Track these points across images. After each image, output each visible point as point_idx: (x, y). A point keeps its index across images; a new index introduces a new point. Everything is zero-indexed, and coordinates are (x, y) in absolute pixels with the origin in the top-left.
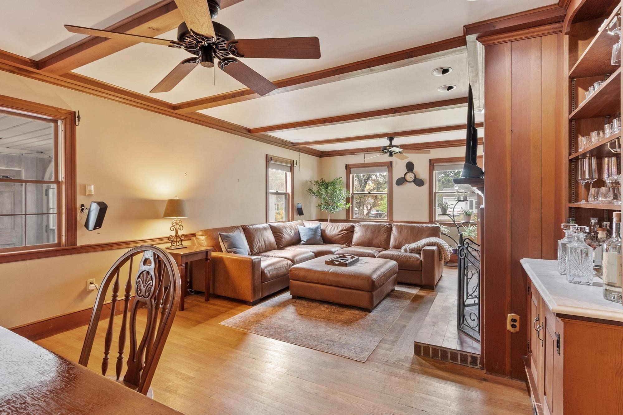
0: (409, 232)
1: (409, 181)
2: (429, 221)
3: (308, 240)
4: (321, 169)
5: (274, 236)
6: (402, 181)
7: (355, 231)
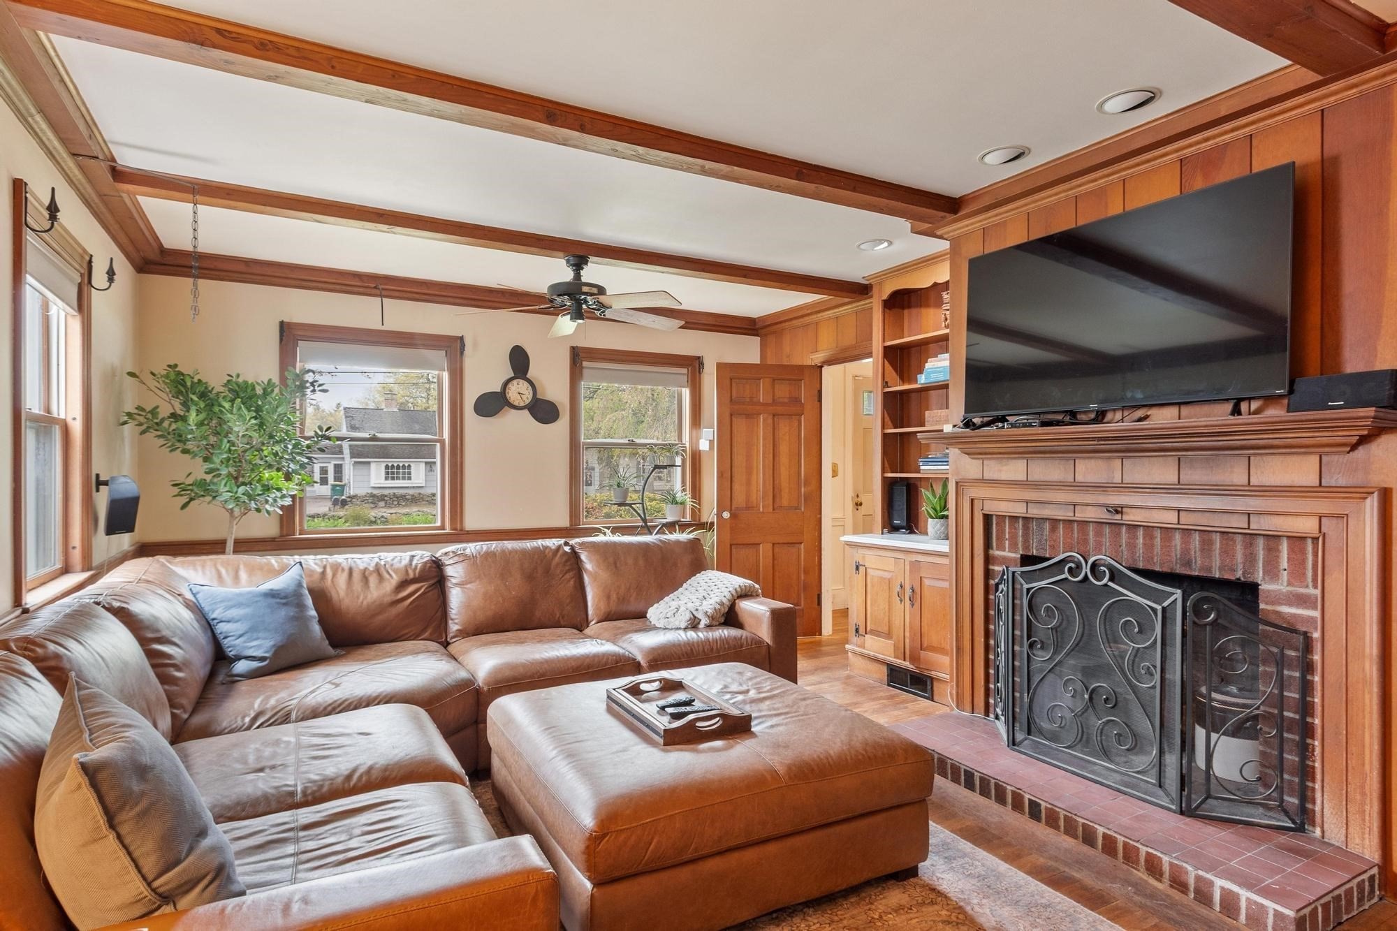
0: (641, 562)
2: (571, 525)
3: (279, 650)
5: (153, 669)
7: (454, 581)
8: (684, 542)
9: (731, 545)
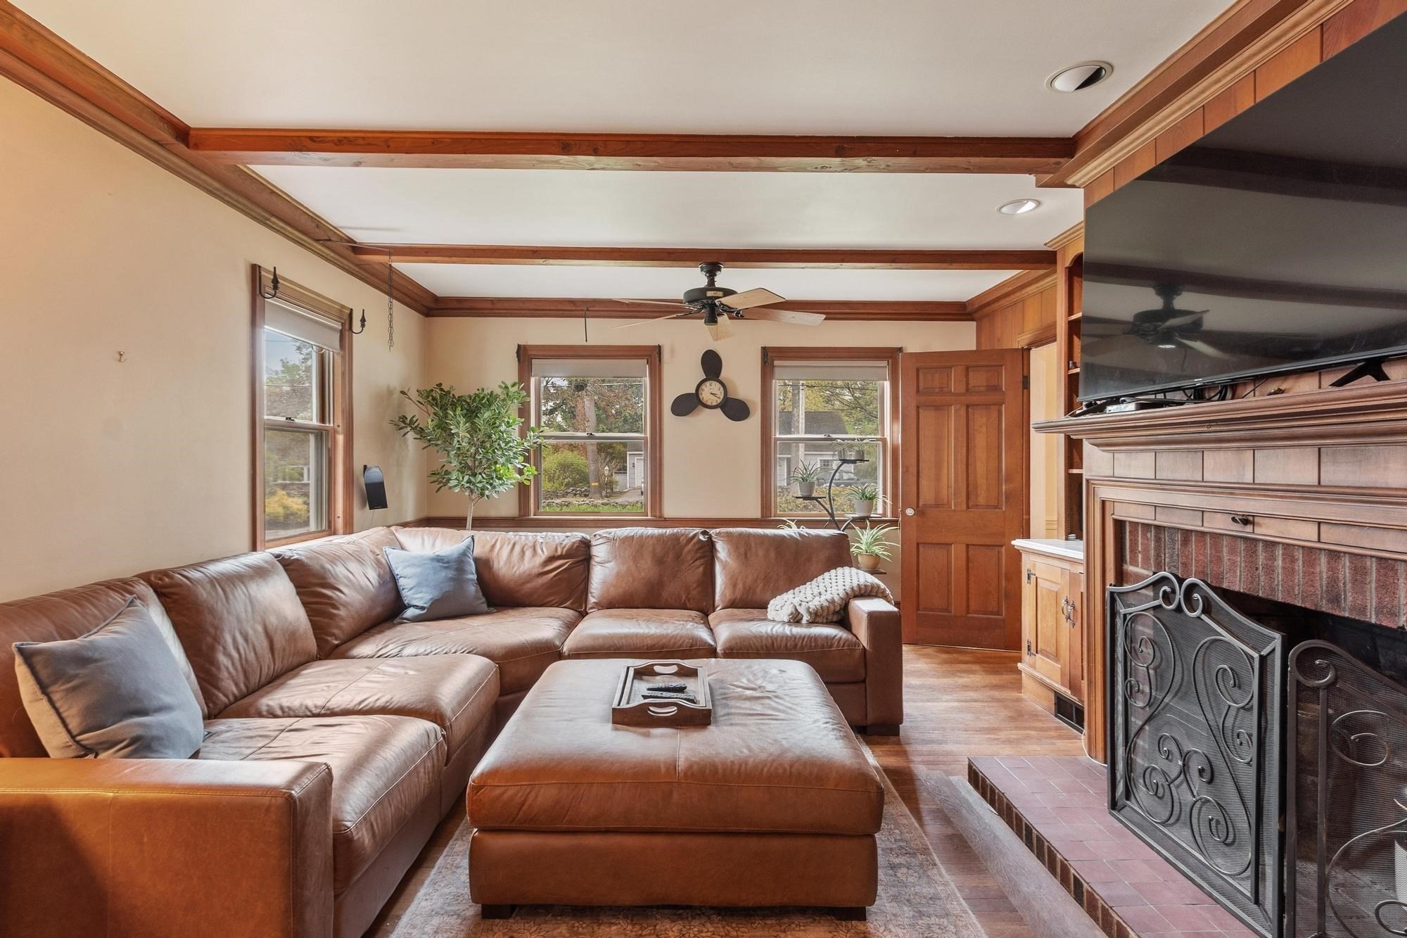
0: (772, 555)
1: (709, 403)
2: (762, 516)
3: (435, 603)
4: (428, 353)
5: (304, 604)
6: (687, 405)
7: (597, 559)
8: (825, 537)
9: (918, 544)
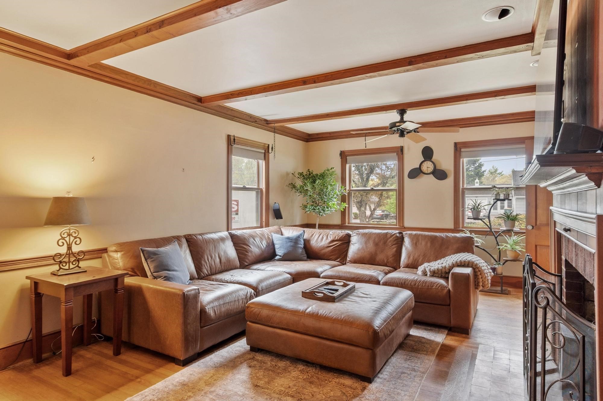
0: (429, 244)
1: (426, 172)
2: (455, 228)
3: (285, 255)
4: (307, 157)
5: (236, 250)
6: (416, 173)
7: (352, 242)
9: (536, 246)
